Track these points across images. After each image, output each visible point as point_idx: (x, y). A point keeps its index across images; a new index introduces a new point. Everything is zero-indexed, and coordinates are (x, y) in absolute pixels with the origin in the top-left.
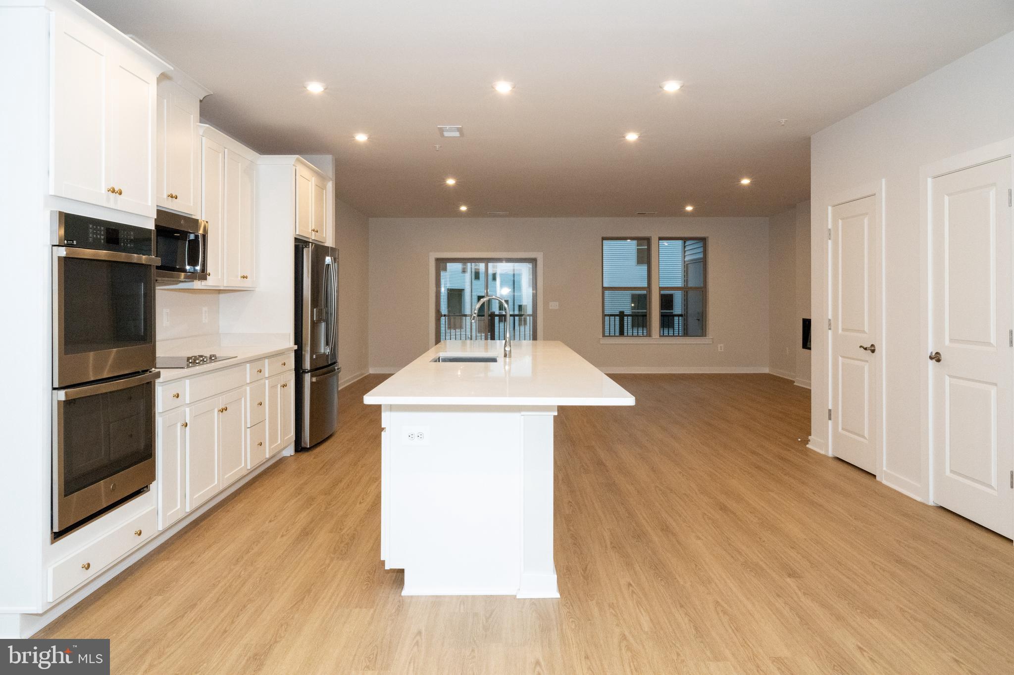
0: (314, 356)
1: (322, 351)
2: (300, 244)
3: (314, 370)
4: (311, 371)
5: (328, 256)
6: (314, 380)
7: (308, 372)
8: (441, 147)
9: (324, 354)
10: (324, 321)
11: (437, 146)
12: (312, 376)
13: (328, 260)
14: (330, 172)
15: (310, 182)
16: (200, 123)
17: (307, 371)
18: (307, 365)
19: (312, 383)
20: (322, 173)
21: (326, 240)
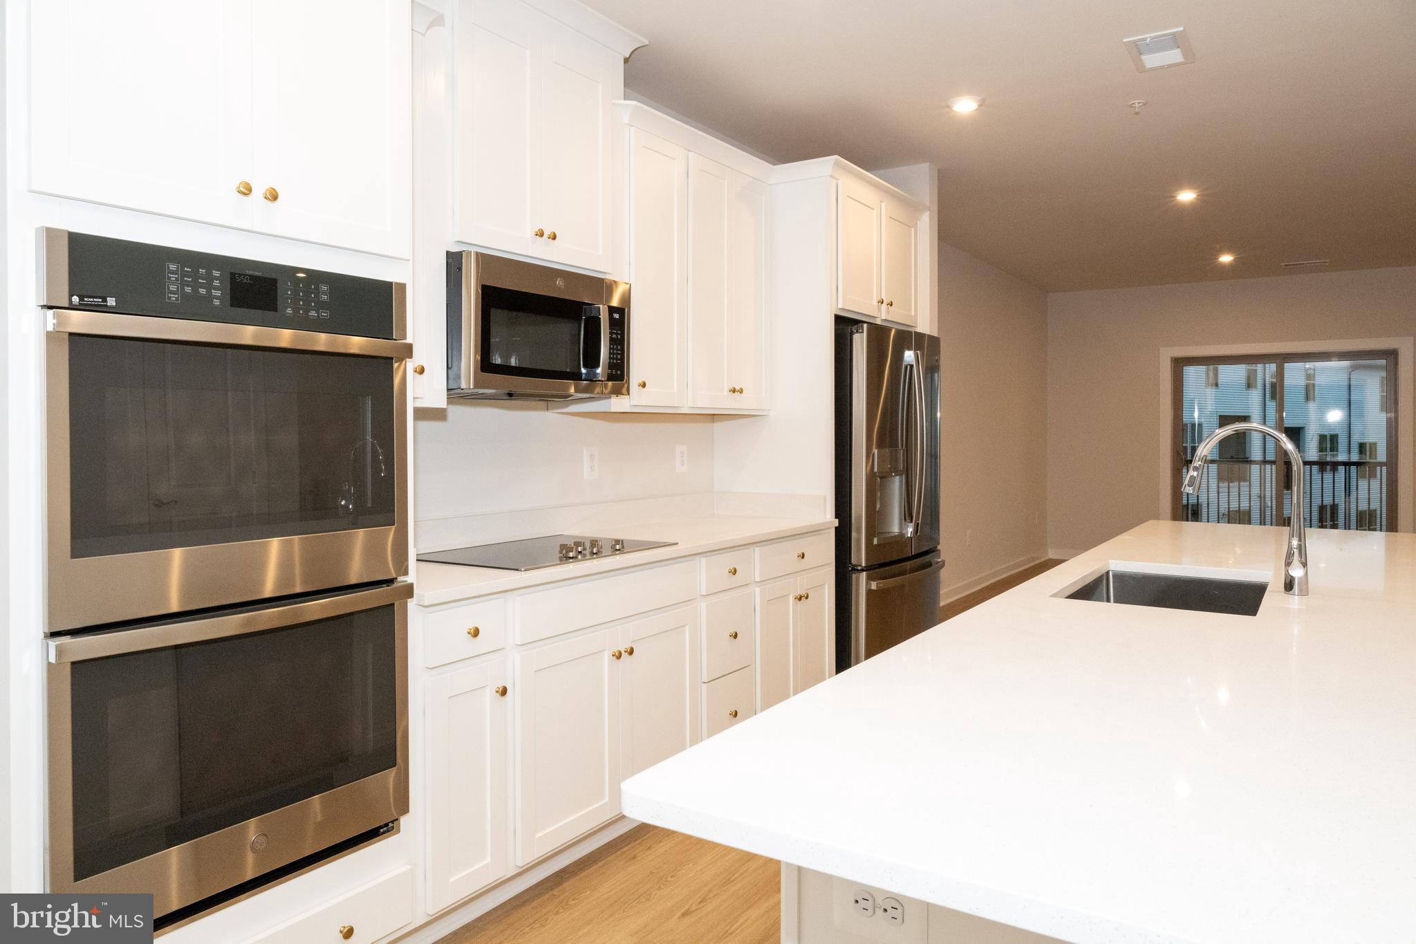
0: (875, 541)
1: (895, 529)
2: (845, 326)
3: (876, 568)
4: (866, 569)
5: (909, 350)
6: (874, 586)
7: (862, 570)
8: (1145, 104)
9: (901, 535)
10: (898, 473)
11: (1137, 103)
12: (869, 578)
13: (909, 356)
14: (926, 192)
15: (875, 211)
16: (624, 99)
17: (859, 568)
18: (860, 556)
19: (870, 592)
20: (910, 197)
21: (916, 322)
